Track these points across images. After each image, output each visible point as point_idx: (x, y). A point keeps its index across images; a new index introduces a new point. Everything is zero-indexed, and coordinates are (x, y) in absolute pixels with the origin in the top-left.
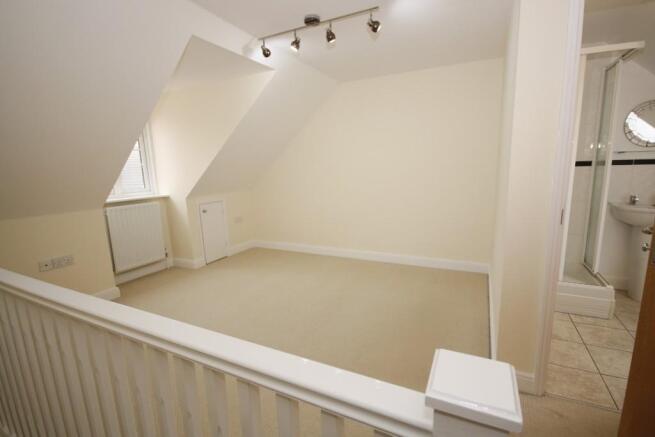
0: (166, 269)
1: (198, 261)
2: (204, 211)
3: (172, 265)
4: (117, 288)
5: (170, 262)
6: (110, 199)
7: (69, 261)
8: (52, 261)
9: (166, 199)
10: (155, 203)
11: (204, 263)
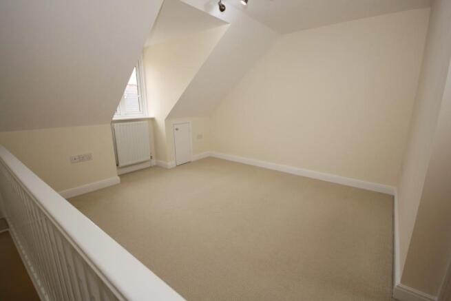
0: (151, 167)
1: (171, 164)
2: (177, 129)
3: (154, 164)
4: (118, 178)
5: (154, 162)
6: (116, 117)
7: (89, 157)
8: (79, 157)
9: (153, 120)
10: (145, 122)
11: (175, 166)
